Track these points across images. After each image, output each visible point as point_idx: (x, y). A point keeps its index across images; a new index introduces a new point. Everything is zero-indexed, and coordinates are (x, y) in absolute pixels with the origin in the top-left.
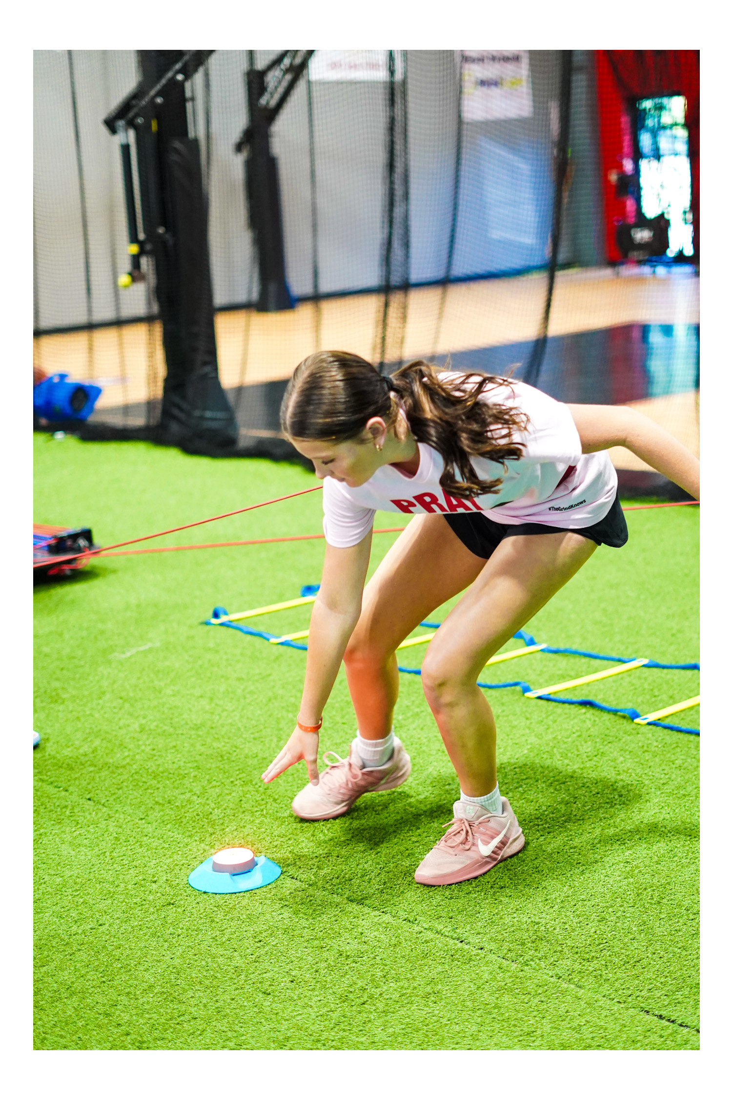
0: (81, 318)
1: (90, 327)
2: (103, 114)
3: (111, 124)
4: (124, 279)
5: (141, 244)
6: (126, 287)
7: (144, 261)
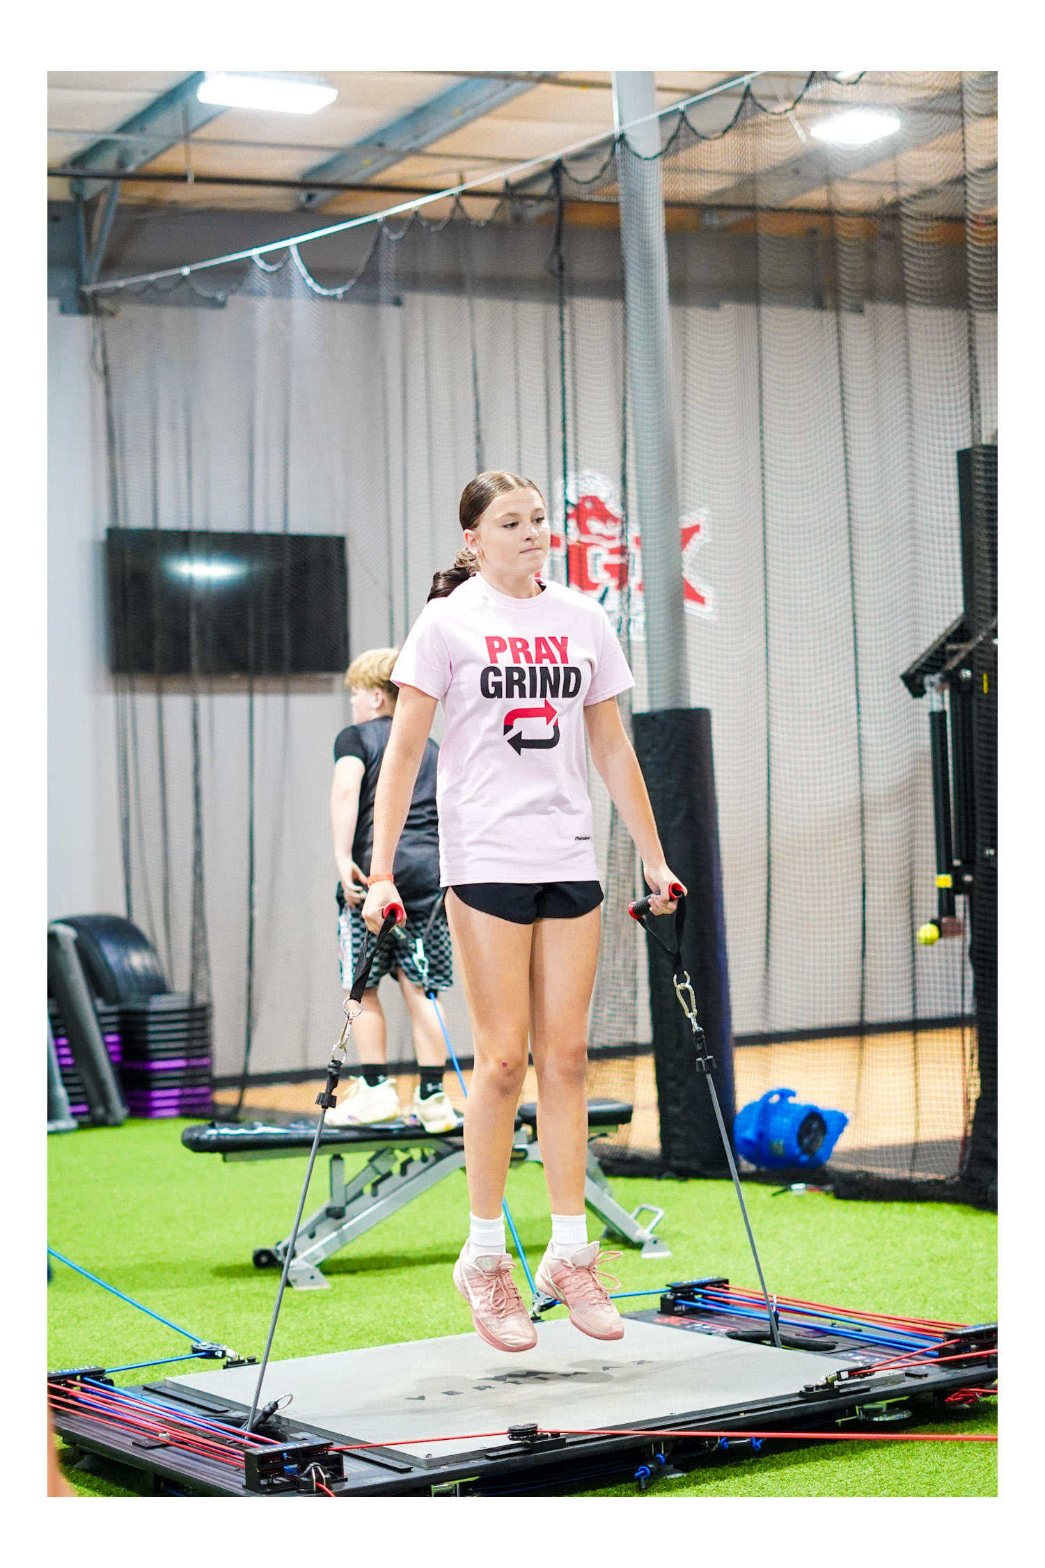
0: (849, 1017)
1: (860, 1030)
2: (905, 663)
3: (914, 683)
4: (928, 931)
5: (957, 875)
6: (930, 943)
7: (960, 900)
